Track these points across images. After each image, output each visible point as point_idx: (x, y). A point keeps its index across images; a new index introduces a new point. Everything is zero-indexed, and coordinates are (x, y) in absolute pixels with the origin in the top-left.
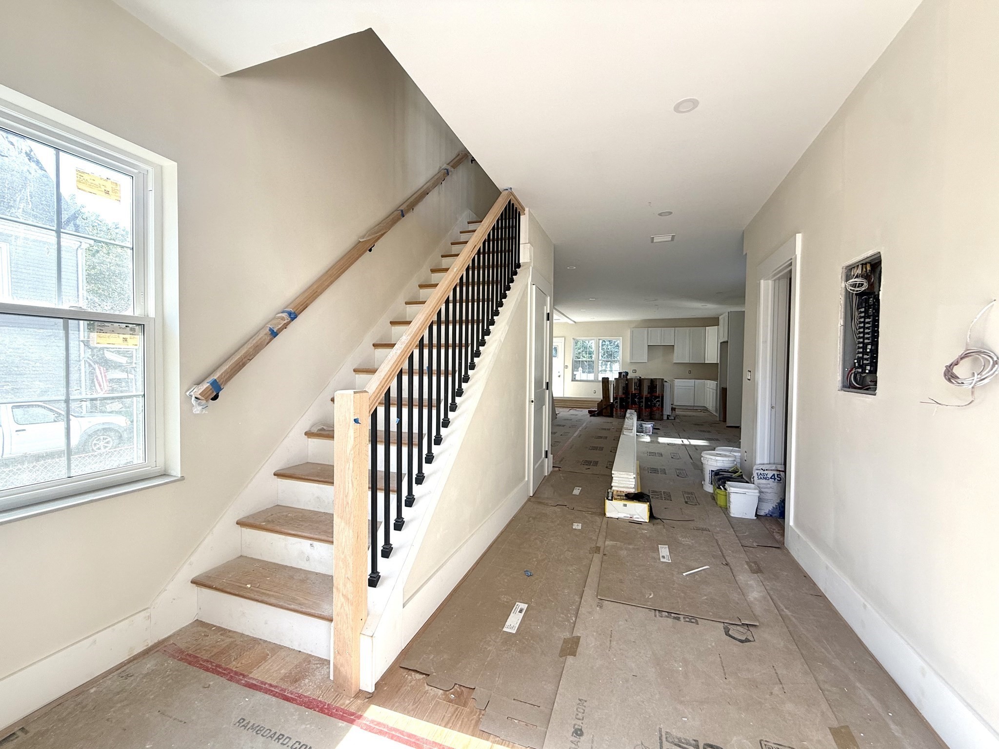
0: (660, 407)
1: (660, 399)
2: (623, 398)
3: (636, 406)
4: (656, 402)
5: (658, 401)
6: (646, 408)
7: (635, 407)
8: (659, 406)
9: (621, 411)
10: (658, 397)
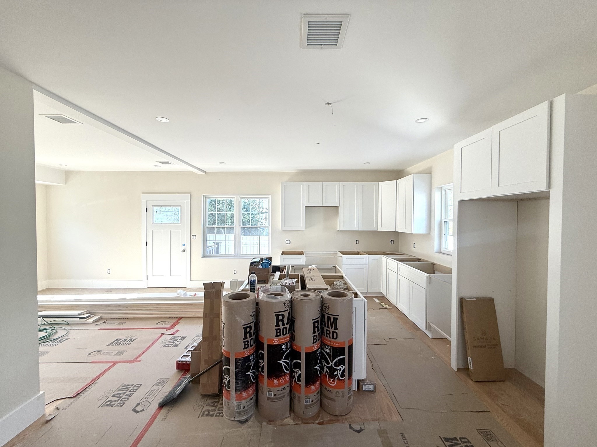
0: (346, 377)
1: (346, 357)
2: (246, 359)
3: (282, 380)
4: (336, 365)
5: (342, 362)
6: (308, 383)
7: (280, 385)
8: (343, 375)
9: (239, 398)
10: (341, 351)
